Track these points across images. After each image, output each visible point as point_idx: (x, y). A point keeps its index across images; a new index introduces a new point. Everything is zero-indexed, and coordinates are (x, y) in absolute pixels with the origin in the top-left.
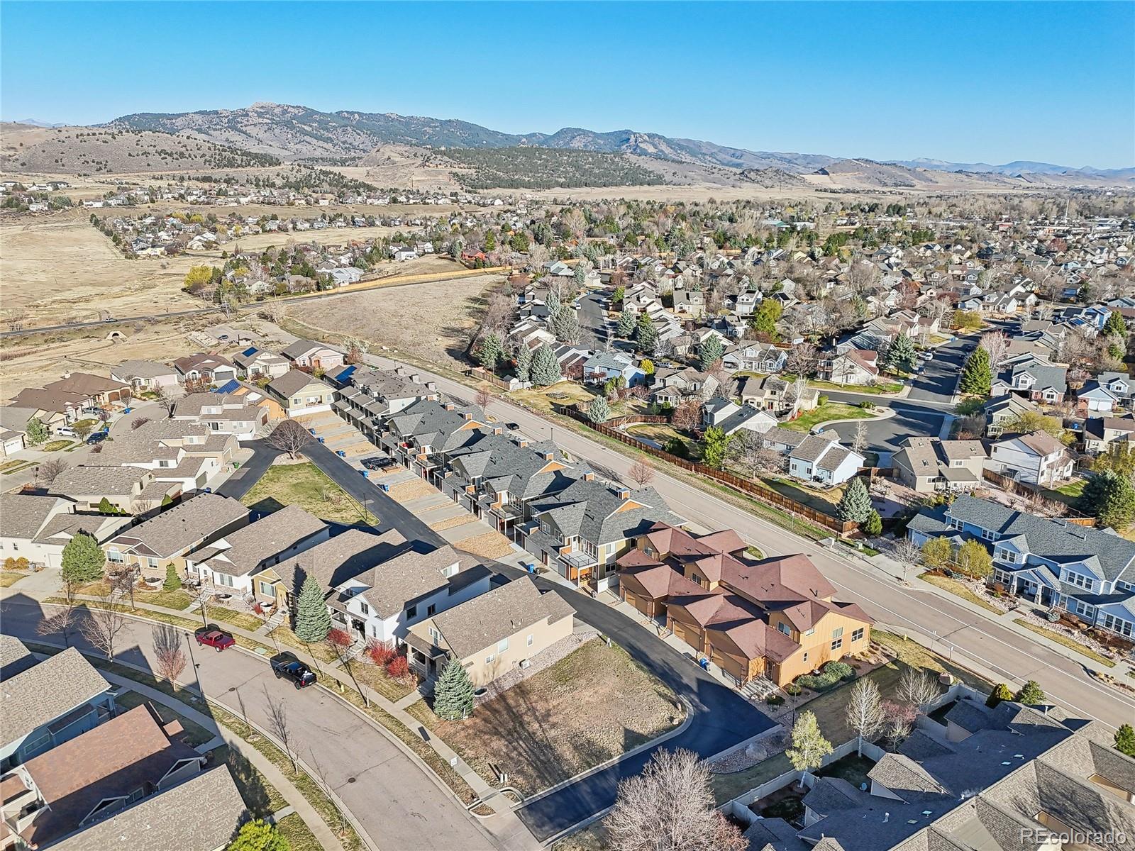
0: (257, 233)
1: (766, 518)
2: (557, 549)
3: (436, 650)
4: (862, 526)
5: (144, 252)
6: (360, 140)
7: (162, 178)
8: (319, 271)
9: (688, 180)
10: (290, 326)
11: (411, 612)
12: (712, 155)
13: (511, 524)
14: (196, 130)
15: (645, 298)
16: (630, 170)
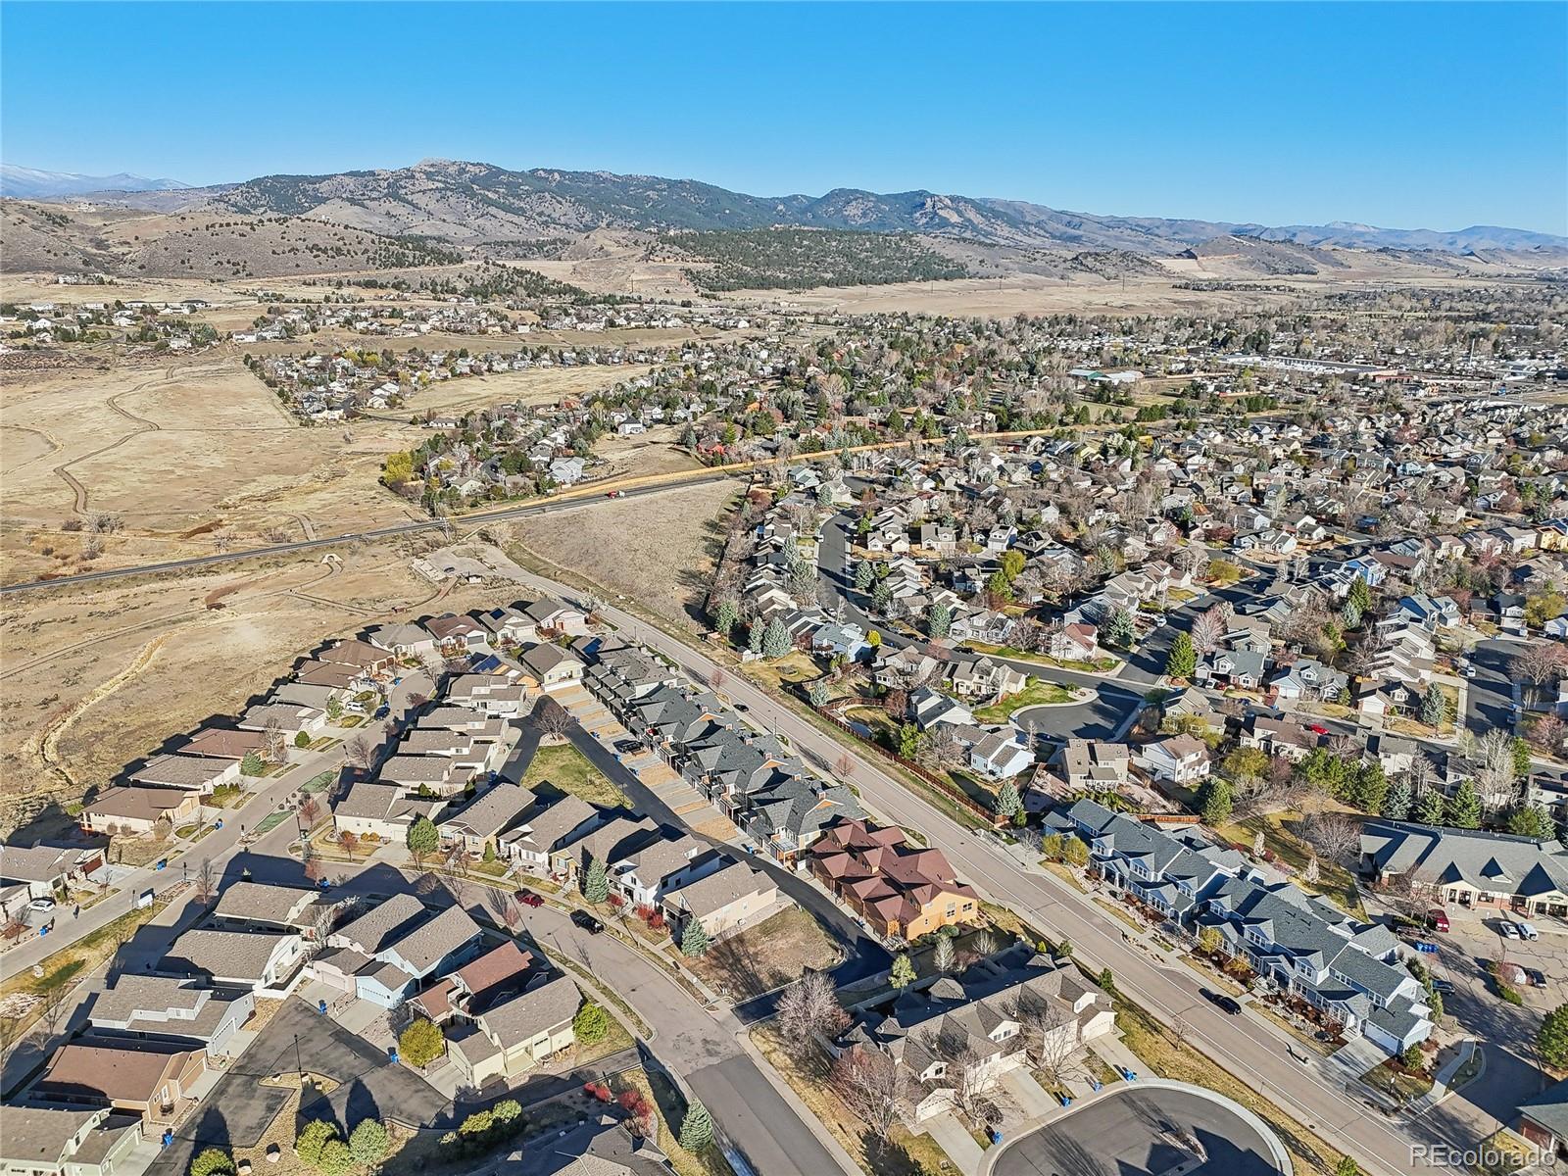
0: (445, 379)
1: (939, 809)
2: (769, 836)
3: (683, 912)
4: (1011, 818)
5: (320, 415)
6: (563, 210)
7: (314, 284)
8: (534, 459)
9: (1000, 271)
10: (518, 555)
11: (665, 885)
12: (1038, 225)
13: (736, 811)
14: (348, 199)
15: (891, 534)
16: (921, 258)
